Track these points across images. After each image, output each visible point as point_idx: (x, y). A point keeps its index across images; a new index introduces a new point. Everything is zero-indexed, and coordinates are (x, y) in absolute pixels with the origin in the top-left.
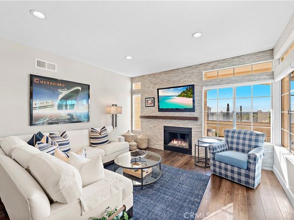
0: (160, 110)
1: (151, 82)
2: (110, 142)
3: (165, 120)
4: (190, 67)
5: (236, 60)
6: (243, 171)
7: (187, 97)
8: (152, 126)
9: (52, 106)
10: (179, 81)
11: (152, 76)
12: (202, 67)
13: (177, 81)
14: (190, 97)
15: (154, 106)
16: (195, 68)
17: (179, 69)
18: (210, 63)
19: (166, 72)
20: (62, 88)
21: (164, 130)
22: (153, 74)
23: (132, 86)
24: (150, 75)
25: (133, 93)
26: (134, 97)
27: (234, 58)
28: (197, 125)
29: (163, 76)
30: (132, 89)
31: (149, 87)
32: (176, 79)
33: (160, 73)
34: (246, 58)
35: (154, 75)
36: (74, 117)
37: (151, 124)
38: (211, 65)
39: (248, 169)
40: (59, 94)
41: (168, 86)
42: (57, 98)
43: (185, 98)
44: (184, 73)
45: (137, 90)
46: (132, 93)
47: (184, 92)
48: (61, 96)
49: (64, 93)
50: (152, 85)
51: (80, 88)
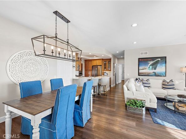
2: (175, 89)
9: (146, 69)
20: (150, 61)
36: (156, 73)
40: (149, 63)
42: (148, 65)
48: (149, 64)
49: (151, 63)
51: (160, 60)
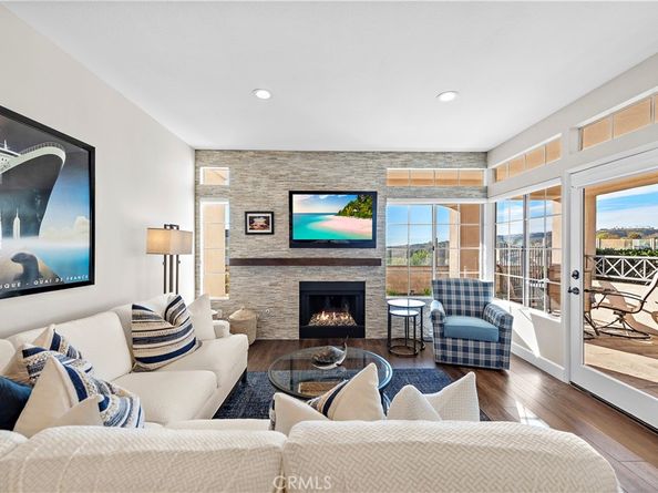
0: (295, 244)
1: (265, 172)
3: (304, 268)
4: (361, 153)
5: (441, 157)
6: (493, 346)
7: (359, 216)
8: (267, 283)
10: (338, 179)
11: (267, 157)
12: (385, 160)
13: (334, 180)
14: (365, 217)
15: (273, 233)
16: (372, 158)
17: (338, 153)
18: (399, 153)
19: (306, 154)
21: (301, 292)
22: (268, 152)
23: (196, 174)
24: (260, 152)
25: (199, 193)
26: (204, 204)
27: (437, 153)
28: (375, 274)
29: (297, 163)
30: (196, 183)
31: (255, 184)
32: (329, 175)
33: (292, 154)
34: (455, 158)
35: (273, 155)
37: (264, 279)
38: (402, 158)
39: (501, 341)
41: (312, 187)
43: (353, 219)
44: (350, 165)
45: (213, 187)
46: (196, 195)
47: (351, 204)
50: (265, 180)
51: (62, 155)
